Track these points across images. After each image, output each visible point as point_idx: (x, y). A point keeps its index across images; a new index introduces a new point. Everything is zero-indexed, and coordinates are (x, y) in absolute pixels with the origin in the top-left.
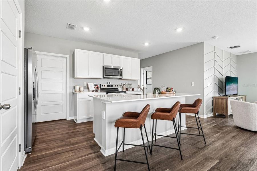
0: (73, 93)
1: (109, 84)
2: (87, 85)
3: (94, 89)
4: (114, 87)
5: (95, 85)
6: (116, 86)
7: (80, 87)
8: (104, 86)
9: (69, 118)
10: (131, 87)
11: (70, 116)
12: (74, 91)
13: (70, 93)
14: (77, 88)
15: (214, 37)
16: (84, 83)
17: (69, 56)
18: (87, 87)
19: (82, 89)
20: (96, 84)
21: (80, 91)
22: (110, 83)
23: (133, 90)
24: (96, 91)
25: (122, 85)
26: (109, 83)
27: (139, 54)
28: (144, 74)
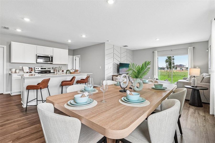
0: (10, 74)
1: (42, 68)
2: (22, 68)
3: (28, 71)
4: (47, 70)
5: (29, 68)
6: (48, 69)
7: (16, 70)
8: (38, 69)
9: (5, 93)
10: (61, 69)
11: (6, 91)
12: (10, 73)
13: (6, 74)
14: (14, 70)
15: (108, 41)
16: (20, 66)
17: (6, 46)
18: (22, 70)
19: (17, 71)
20: (31, 67)
21: (15, 72)
23: (63, 72)
24: (30, 72)
25: (54, 68)
27: (68, 46)
28: (76, 60)
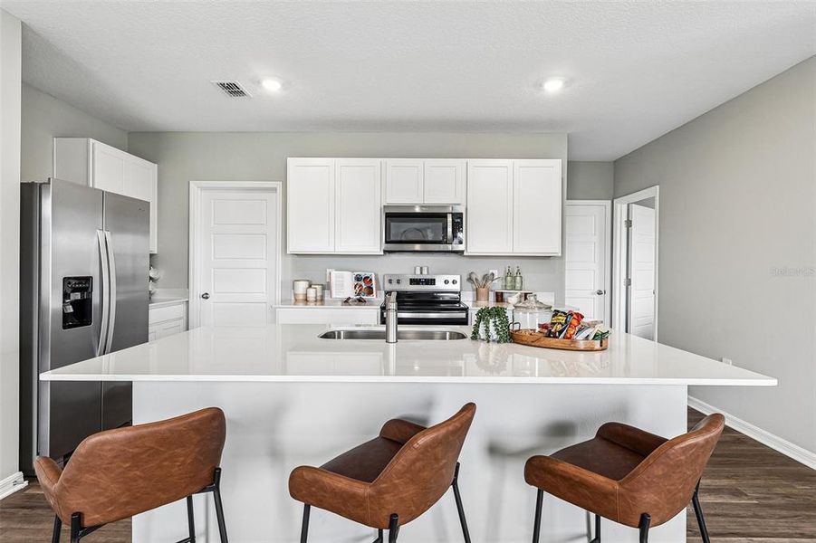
1: (418, 276)
3: (350, 292)
4: (440, 287)
5: (358, 278)
6: (447, 282)
10: (518, 285)
14: (301, 288)
16: (328, 271)
17: (281, 182)
19: (312, 293)
20: (363, 275)
22: (425, 272)
24: (360, 301)
26: (418, 272)
28: (629, 223)
